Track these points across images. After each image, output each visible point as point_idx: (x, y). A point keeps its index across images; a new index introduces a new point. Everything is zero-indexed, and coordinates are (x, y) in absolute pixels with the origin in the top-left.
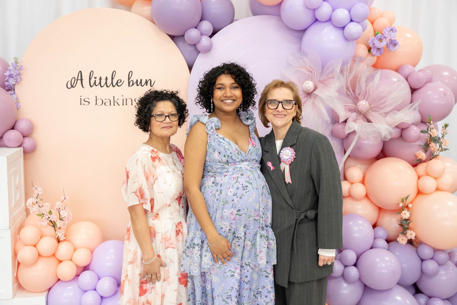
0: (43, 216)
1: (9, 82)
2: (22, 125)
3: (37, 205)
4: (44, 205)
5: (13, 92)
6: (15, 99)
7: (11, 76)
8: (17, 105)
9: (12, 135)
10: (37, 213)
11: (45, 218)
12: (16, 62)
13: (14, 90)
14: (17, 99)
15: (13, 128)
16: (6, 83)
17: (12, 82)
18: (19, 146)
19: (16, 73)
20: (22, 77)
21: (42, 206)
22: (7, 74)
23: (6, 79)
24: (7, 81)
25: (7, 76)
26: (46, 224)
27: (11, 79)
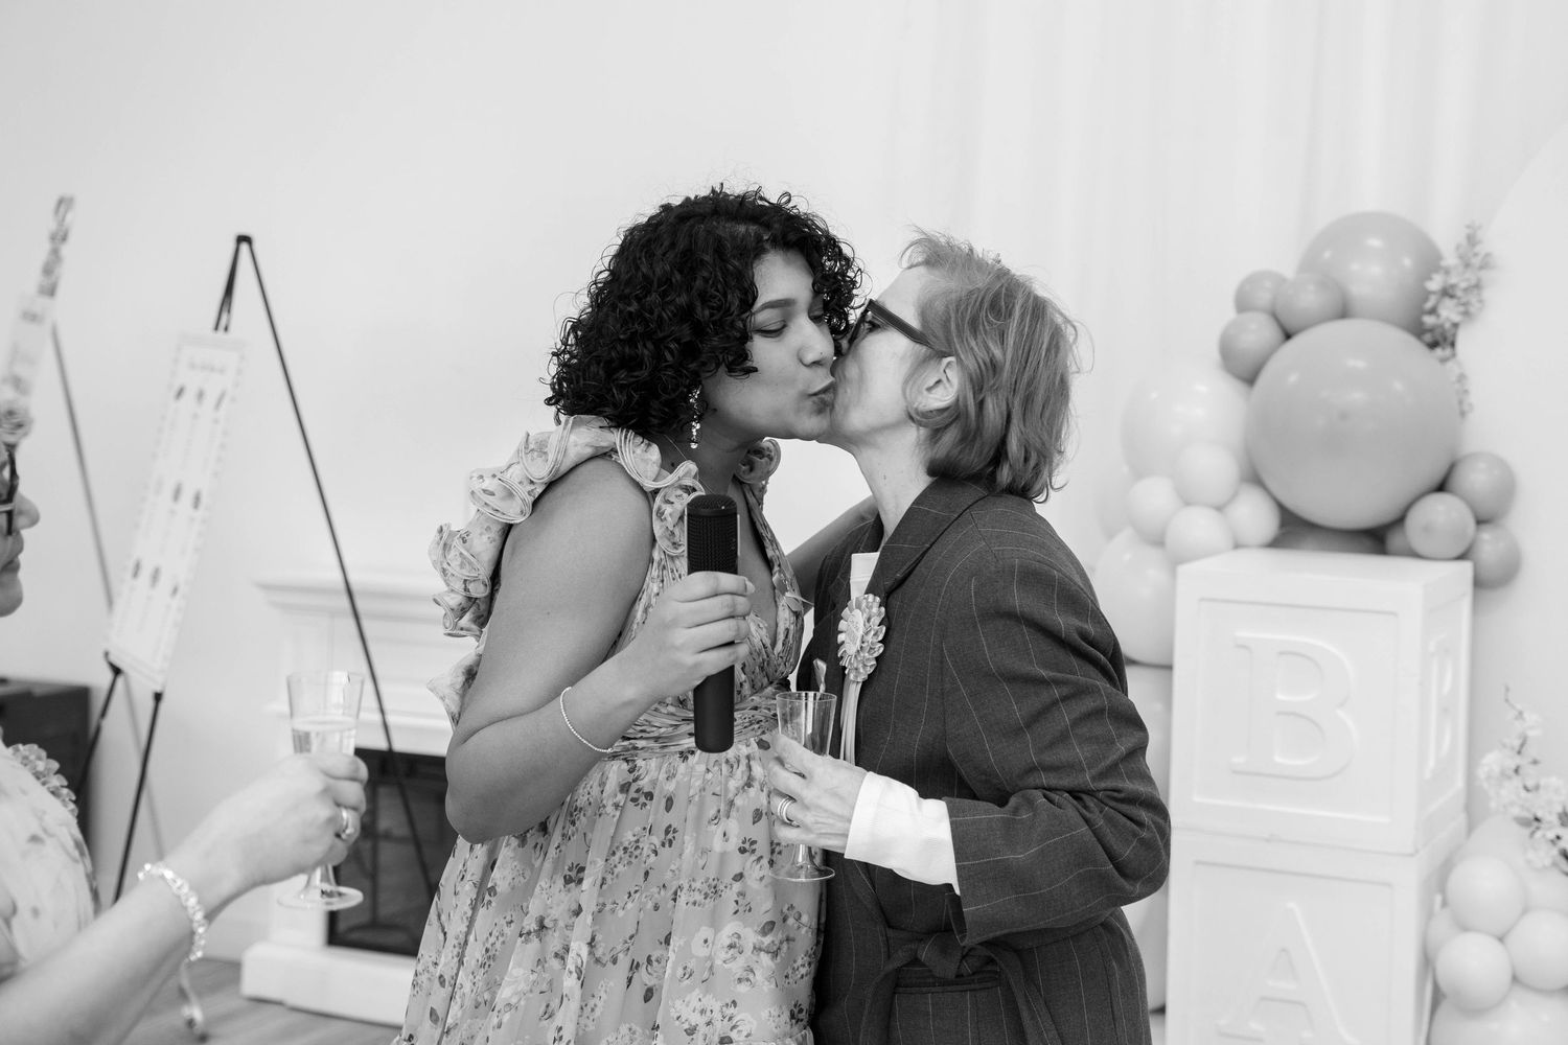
0: (1538, 828)
1: (1438, 316)
2: (1476, 479)
3: (1517, 782)
4: (1543, 782)
5: (1448, 351)
6: (1454, 379)
7: (1447, 292)
8: (1461, 402)
9: (1441, 512)
10: (1516, 811)
11: (1544, 836)
12: (1472, 240)
13: (1453, 344)
14: (1462, 378)
15: (1441, 487)
16: (1429, 320)
17: (1448, 312)
18: (1462, 557)
19: (1468, 280)
20: (1487, 294)
21: (1537, 788)
22: (1435, 284)
23: (1429, 305)
24: (1433, 311)
25: (1434, 293)
26: (1548, 862)
27: (1448, 302)
